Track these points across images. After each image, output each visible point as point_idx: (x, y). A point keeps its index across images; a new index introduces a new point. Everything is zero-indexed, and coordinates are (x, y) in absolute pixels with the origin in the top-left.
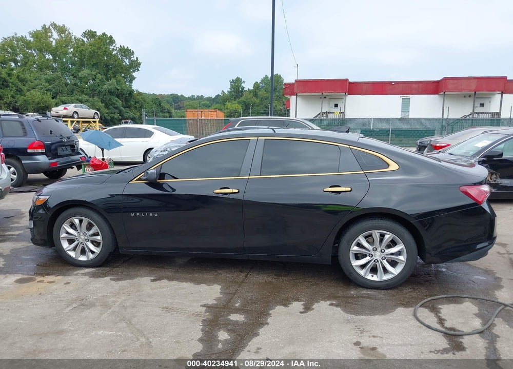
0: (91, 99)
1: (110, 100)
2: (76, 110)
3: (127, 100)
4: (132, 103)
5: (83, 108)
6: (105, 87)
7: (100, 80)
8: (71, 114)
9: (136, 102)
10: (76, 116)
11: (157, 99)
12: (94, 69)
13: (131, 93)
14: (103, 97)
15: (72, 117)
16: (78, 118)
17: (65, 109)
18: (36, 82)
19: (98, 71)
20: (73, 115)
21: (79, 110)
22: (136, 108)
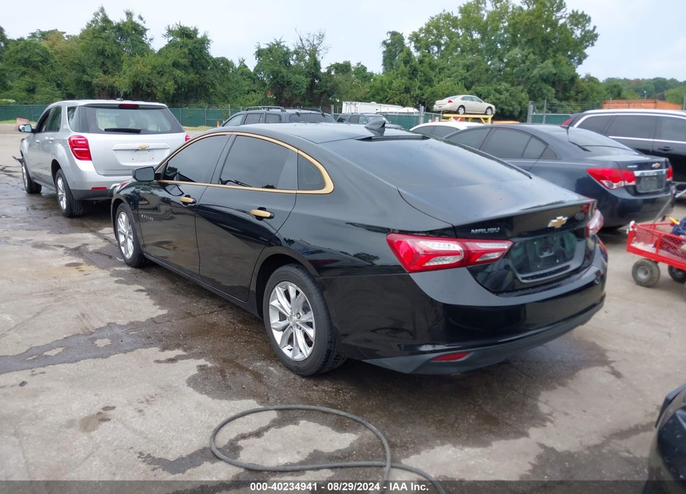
0: (513, 88)
1: (540, 89)
2: (463, 103)
3: (565, 89)
4: (573, 93)
5: (472, 100)
6: (536, 72)
7: (531, 62)
8: (456, 109)
9: (578, 93)
10: (461, 111)
11: (615, 86)
12: (527, 47)
13: (574, 78)
14: (531, 86)
15: (457, 112)
16: (465, 113)
17: (450, 102)
18: (454, 69)
19: (531, 50)
20: (458, 110)
21: (467, 103)
22: (576, 100)
